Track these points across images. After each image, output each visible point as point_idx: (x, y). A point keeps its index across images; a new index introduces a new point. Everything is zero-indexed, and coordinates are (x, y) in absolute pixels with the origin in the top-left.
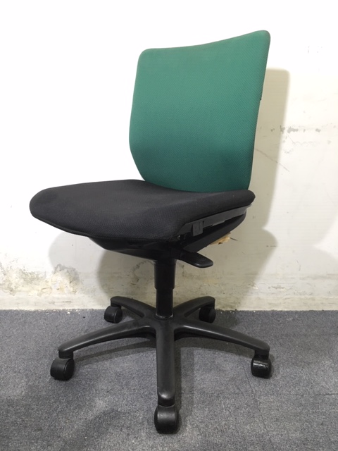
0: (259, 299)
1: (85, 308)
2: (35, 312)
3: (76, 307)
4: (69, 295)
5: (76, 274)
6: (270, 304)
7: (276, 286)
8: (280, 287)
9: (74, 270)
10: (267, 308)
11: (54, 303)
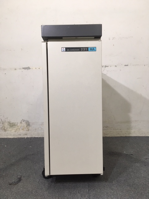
4: (26, 132)
5: (29, 123)
8: (108, 127)
11: (20, 135)
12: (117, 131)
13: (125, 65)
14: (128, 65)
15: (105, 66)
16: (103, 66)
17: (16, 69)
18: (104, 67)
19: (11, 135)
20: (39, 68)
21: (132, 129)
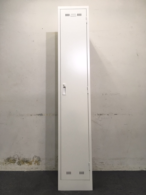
0: (97, 167)
1: (42, 170)
2: (27, 171)
3: (39, 170)
4: (37, 166)
5: (40, 159)
6: (100, 168)
7: (101, 162)
8: (102, 163)
9: (39, 157)
10: (99, 170)
11: (32, 168)
12: (110, 166)
13: (115, 114)
14: (117, 114)
15: (100, 115)
17: (32, 115)
19: (25, 169)
21: (121, 165)
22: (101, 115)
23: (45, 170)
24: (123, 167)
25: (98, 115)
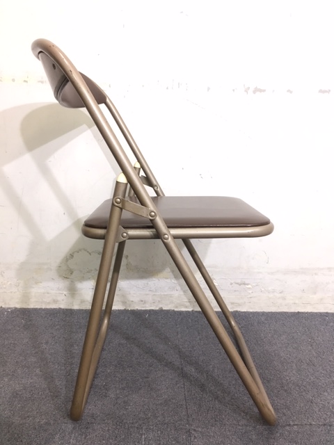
12: (271, 295)
15: (256, 90)
16: (249, 88)
18: (251, 91)
20: (25, 81)
21: (315, 293)
22: (261, 91)
23: (18, 306)
24: (322, 299)
25: (247, 90)
